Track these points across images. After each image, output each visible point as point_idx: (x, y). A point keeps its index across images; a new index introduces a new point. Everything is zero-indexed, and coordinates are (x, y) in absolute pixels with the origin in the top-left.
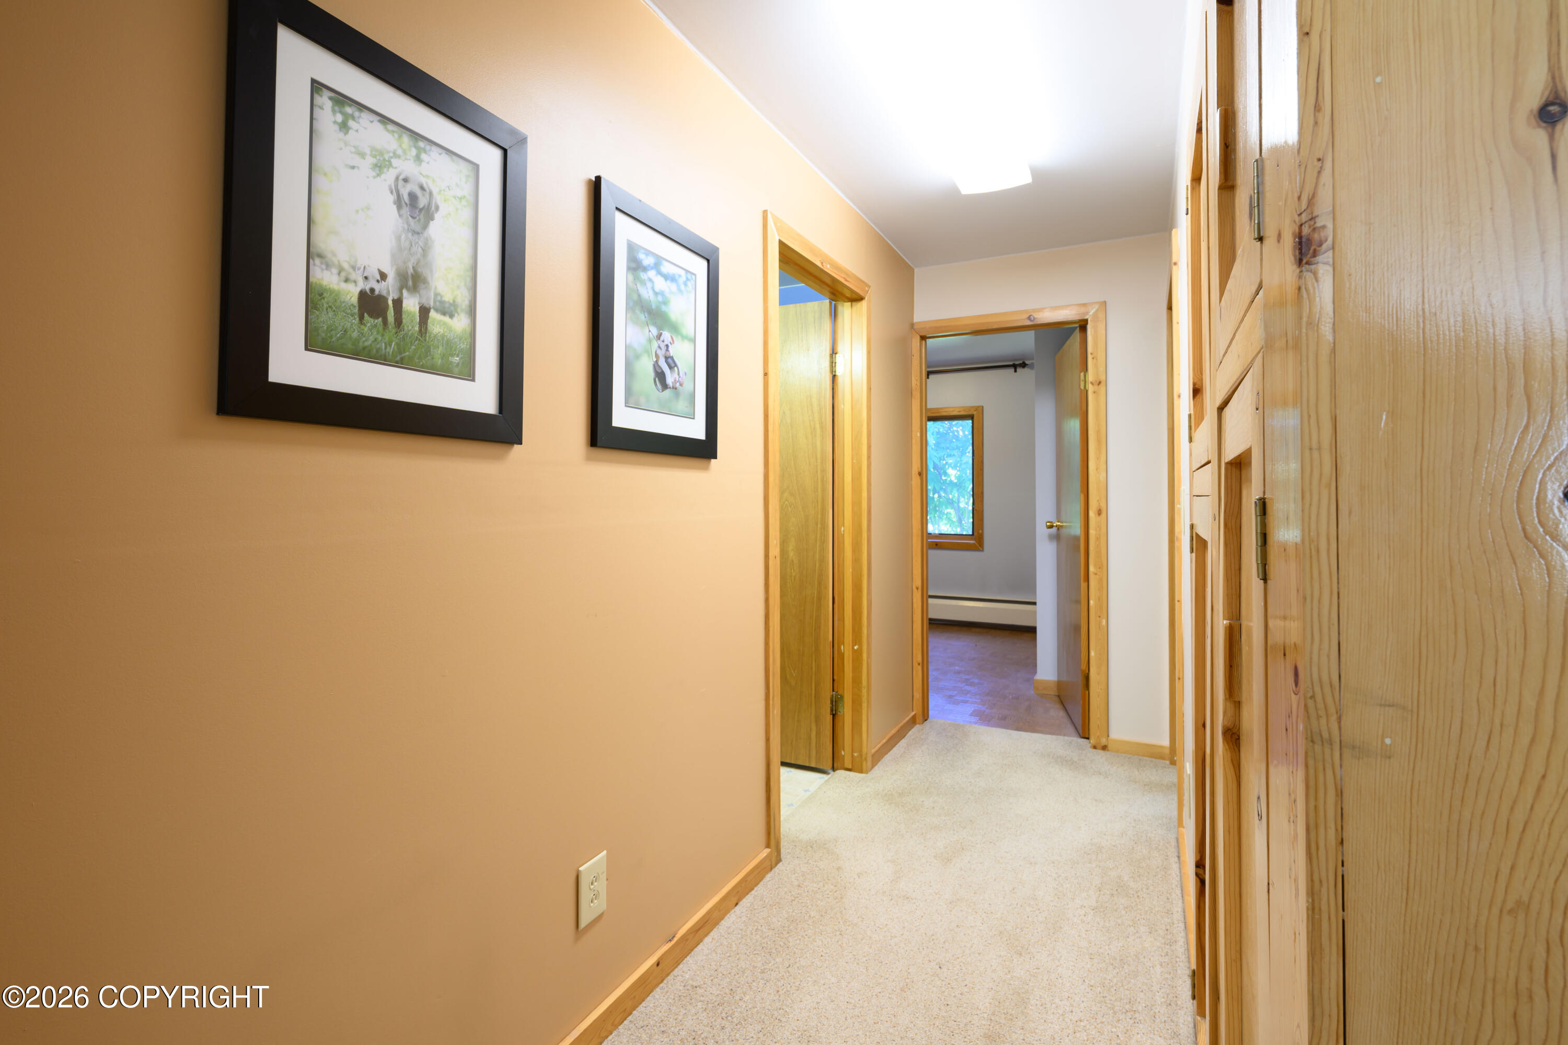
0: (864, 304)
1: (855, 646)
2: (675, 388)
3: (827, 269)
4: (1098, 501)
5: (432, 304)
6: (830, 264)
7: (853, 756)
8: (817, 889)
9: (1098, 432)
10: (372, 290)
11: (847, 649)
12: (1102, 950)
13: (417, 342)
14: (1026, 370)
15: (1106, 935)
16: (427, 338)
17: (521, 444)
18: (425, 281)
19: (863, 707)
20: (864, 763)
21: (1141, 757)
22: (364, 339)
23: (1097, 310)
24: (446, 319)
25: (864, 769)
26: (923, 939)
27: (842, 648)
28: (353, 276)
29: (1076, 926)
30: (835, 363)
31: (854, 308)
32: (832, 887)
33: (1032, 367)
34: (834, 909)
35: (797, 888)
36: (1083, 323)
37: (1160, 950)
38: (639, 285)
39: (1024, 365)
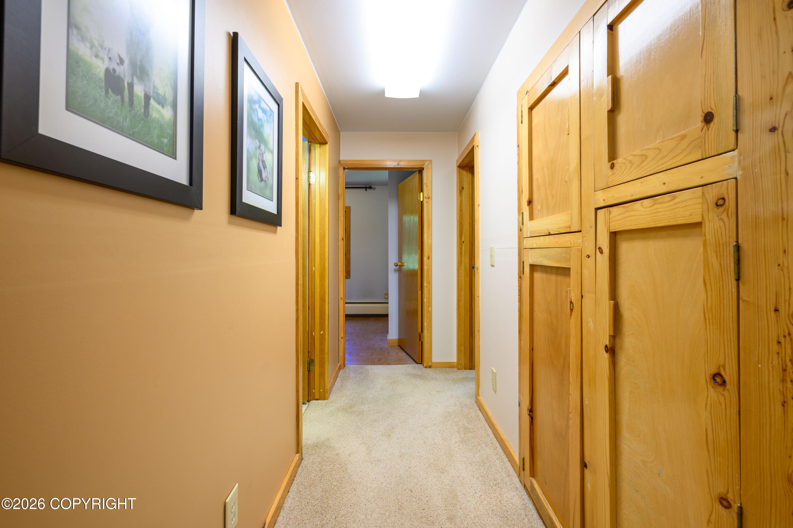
0: (327, 146)
1: (321, 332)
2: (266, 181)
3: (317, 123)
4: (428, 253)
5: (152, 94)
6: (318, 122)
7: (320, 391)
8: (331, 469)
9: (428, 221)
10: (114, 70)
11: (317, 334)
12: (473, 460)
13: (143, 122)
14: (371, 190)
15: (471, 453)
16: (149, 120)
17: (201, 209)
18: (147, 74)
19: (326, 364)
20: (326, 394)
21: (446, 369)
22: (109, 110)
23: (428, 164)
24: (160, 108)
25: (326, 398)
26: (397, 479)
27: (314, 333)
28: (101, 54)
29: (458, 452)
30: (310, 177)
31: (321, 148)
32: (339, 466)
33: (374, 189)
34: (345, 477)
35: (320, 472)
36: (421, 169)
37: (494, 453)
38: (252, 112)
39: (370, 188)
